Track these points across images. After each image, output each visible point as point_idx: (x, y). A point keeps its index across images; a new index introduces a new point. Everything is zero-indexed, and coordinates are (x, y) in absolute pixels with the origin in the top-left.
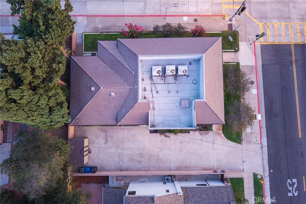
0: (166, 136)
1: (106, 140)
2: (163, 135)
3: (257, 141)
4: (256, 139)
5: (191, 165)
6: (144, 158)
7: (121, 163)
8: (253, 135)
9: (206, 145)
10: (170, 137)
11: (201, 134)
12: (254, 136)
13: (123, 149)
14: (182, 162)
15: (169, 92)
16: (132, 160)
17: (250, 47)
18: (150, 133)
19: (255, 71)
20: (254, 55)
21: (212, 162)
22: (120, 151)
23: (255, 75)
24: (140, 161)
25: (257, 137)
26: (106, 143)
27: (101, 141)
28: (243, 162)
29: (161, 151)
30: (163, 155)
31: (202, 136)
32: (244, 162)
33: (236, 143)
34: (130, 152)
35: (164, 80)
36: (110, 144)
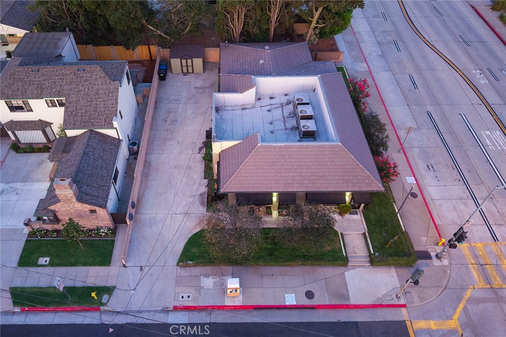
0: (200, 149)
1: (200, 88)
2: (203, 145)
3: (181, 299)
4: (185, 296)
5: (149, 181)
6: (169, 125)
7: (166, 102)
8: (195, 290)
9: (181, 202)
10: (199, 153)
11: (201, 195)
12: (192, 292)
13: (186, 103)
14: (157, 169)
15: (271, 123)
16: (169, 112)
17: (390, 293)
18: (206, 131)
19: (337, 303)
20: (374, 303)
21: (150, 212)
22: (183, 101)
23: (327, 303)
24: (166, 120)
25: (190, 299)
26: (195, 88)
27: (199, 84)
28: (141, 267)
29: (179, 142)
30: (172, 145)
31: (199, 197)
32: (141, 270)
33: (180, 254)
34: (180, 110)
35: (289, 116)
36: (194, 91)
